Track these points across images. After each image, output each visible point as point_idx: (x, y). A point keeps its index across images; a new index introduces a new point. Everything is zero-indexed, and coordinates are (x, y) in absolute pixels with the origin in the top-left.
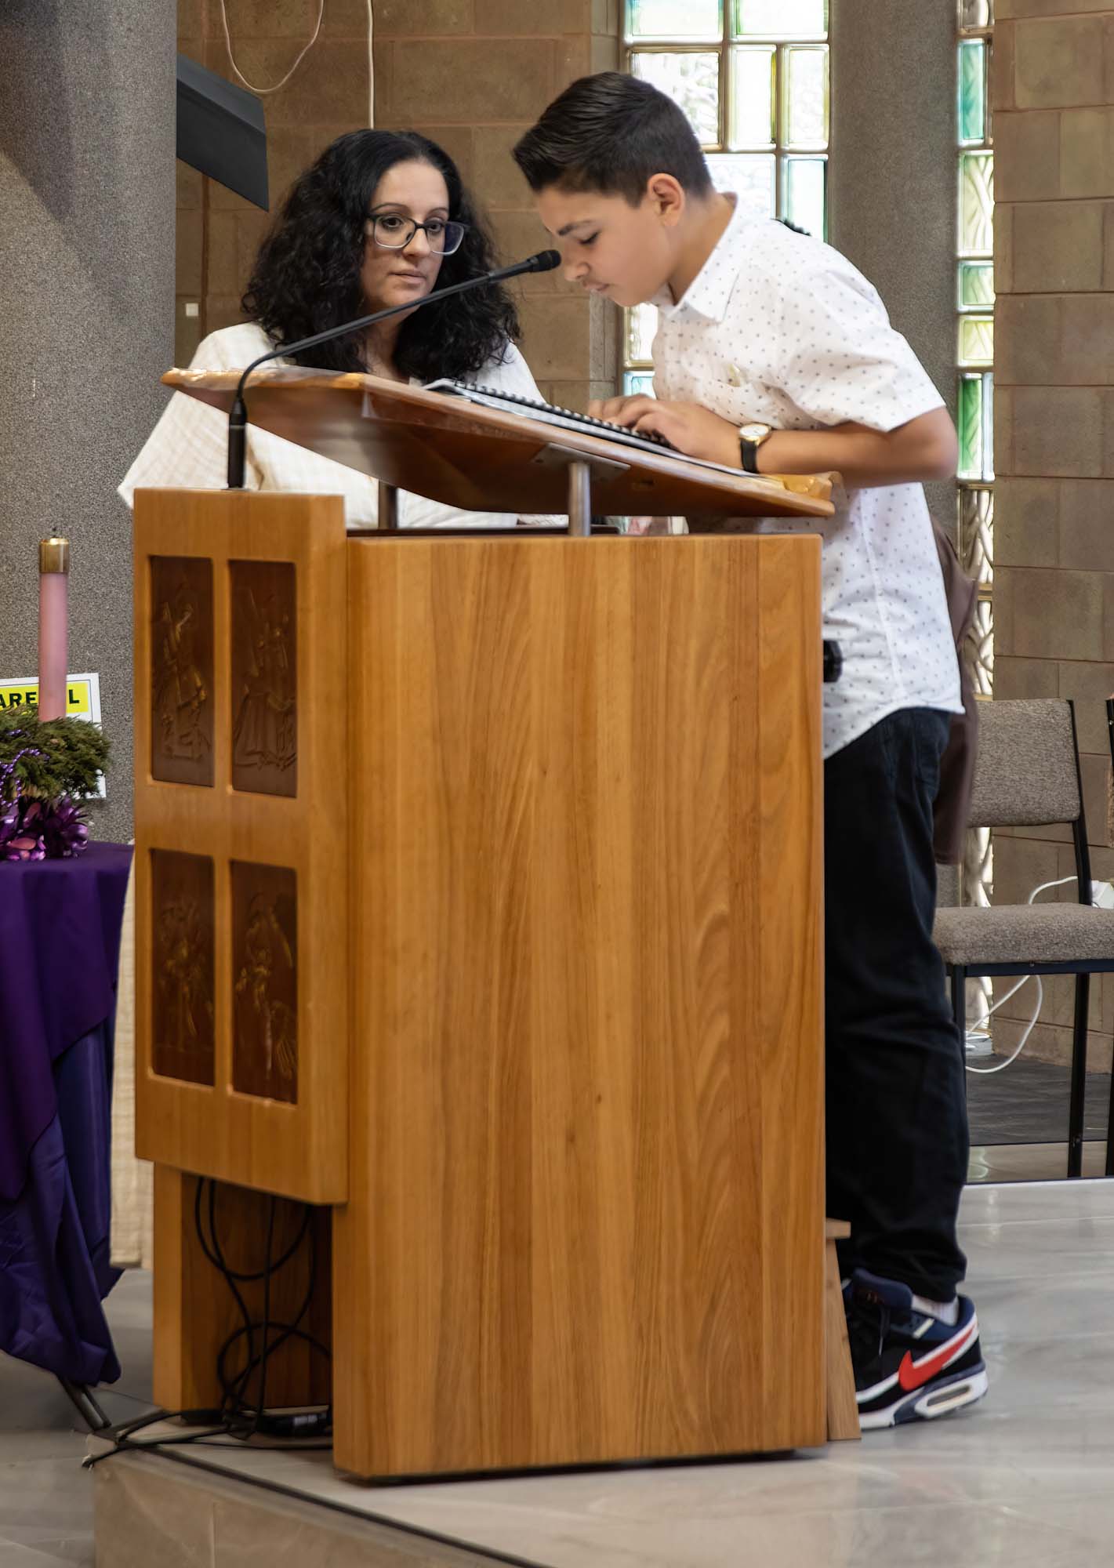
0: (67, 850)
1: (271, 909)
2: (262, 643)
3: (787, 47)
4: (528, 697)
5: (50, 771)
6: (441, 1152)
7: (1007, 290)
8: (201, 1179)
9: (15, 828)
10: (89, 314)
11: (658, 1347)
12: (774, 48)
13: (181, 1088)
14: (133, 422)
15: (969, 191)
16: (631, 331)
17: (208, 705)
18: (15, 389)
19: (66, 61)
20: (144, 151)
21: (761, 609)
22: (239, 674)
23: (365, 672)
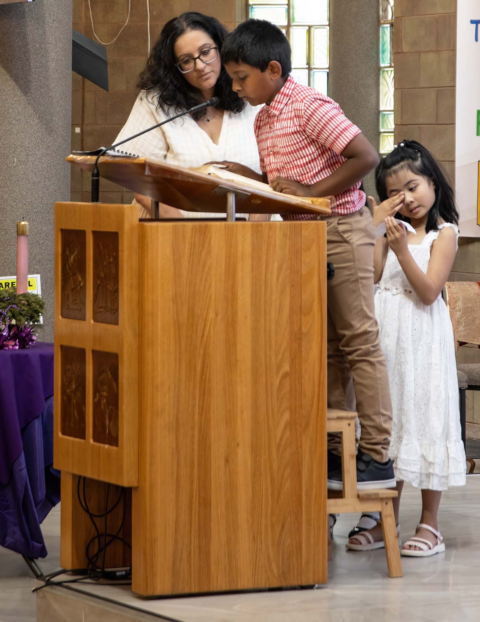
0: (28, 345)
1: (108, 369)
2: (105, 264)
3: (313, 27)
4: (210, 285)
5: (21, 314)
6: (175, 466)
7: (399, 123)
8: (80, 477)
9: (7, 337)
10: (37, 132)
11: (261, 544)
12: (307, 28)
13: (72, 440)
15: (384, 84)
17: (84, 288)
18: (8, 162)
19: (29, 32)
20: (59, 68)
21: (303, 251)
22: (96, 276)
23: (146, 275)
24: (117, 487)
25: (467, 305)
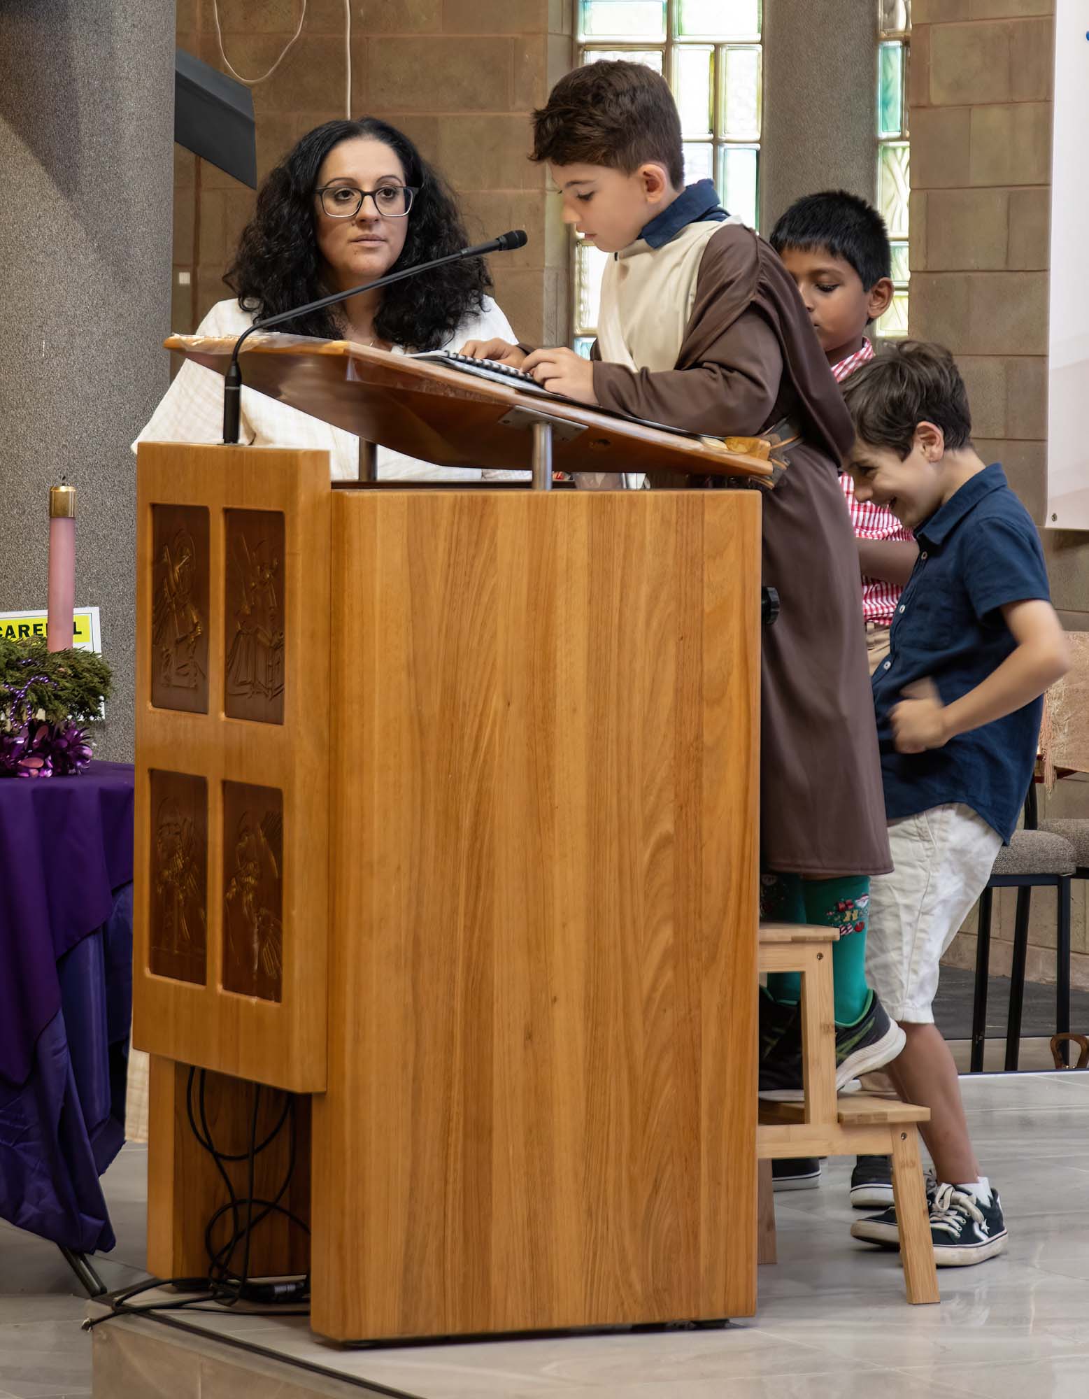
0: (72, 768)
1: (258, 825)
2: (253, 584)
3: (725, 47)
4: (494, 636)
5: (57, 697)
6: (411, 1046)
7: (920, 268)
8: (193, 1068)
9: (26, 748)
10: (94, 282)
11: (605, 1226)
12: (712, 48)
13: (175, 986)
14: (133, 380)
15: (887, 179)
16: (580, 302)
17: (204, 639)
18: (26, 349)
19: (76, 53)
20: (145, 135)
21: (705, 559)
22: (232, 612)
23: (346, 610)
24: (278, 1093)
25: (1075, 686)
